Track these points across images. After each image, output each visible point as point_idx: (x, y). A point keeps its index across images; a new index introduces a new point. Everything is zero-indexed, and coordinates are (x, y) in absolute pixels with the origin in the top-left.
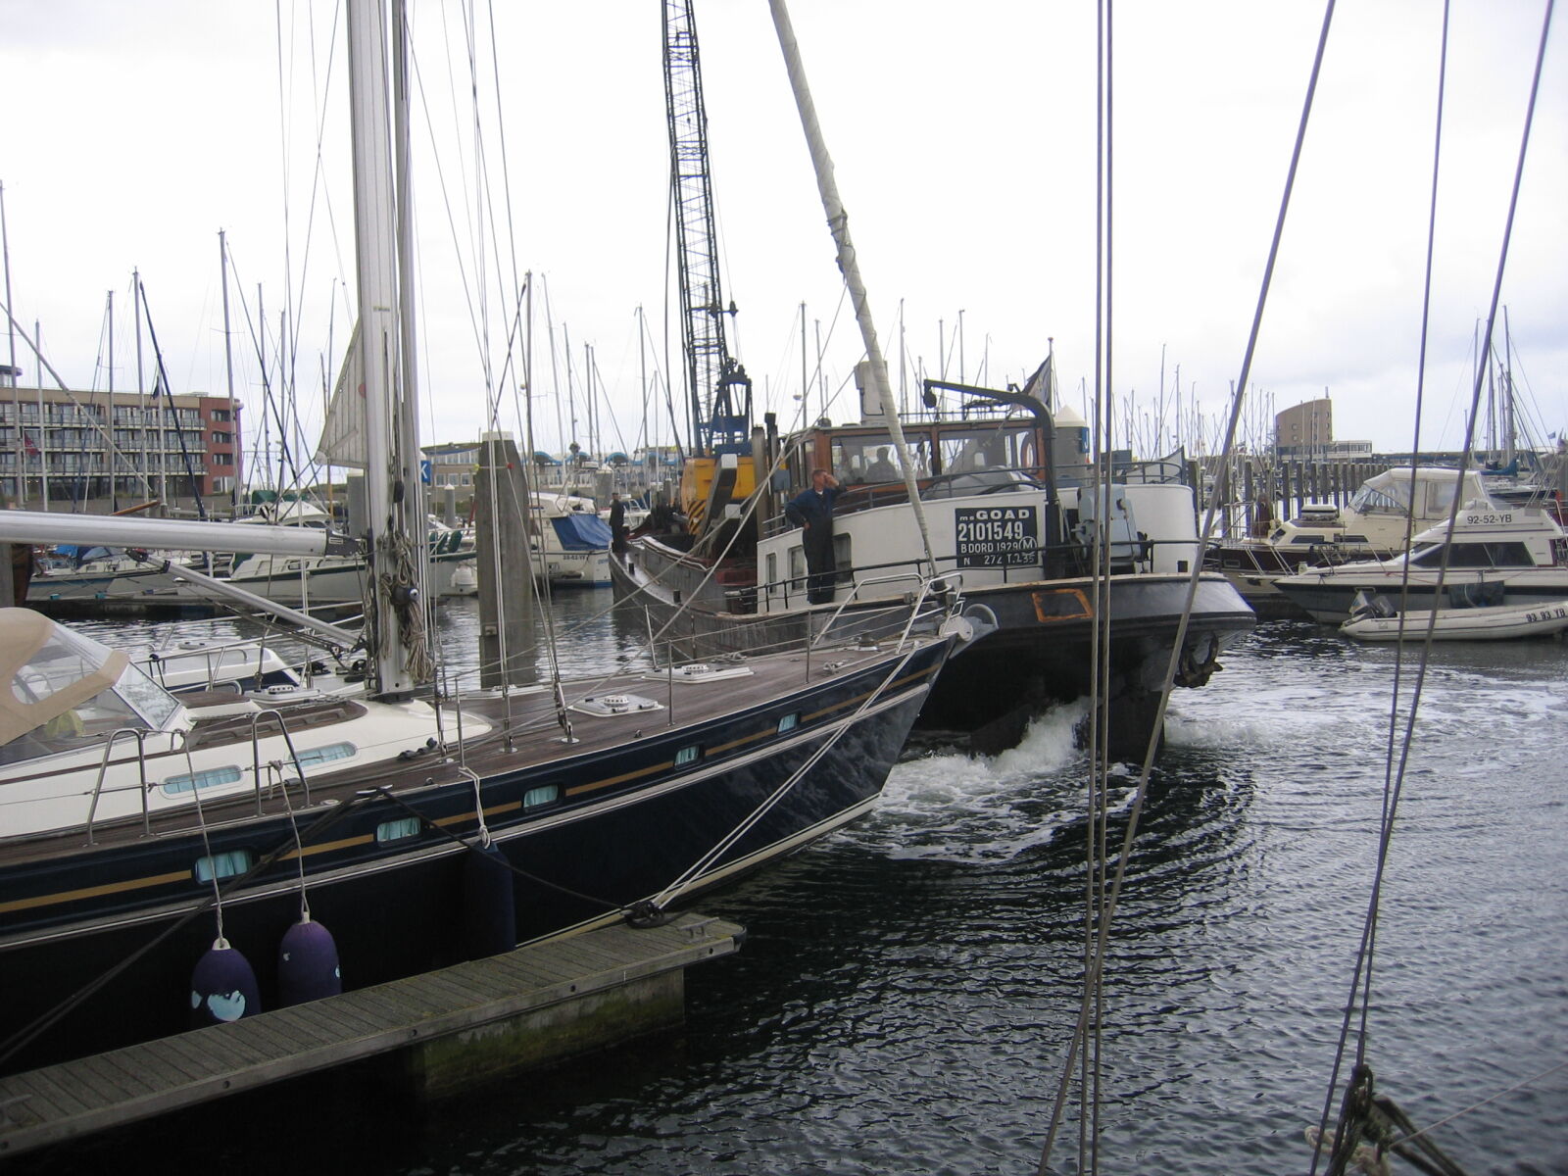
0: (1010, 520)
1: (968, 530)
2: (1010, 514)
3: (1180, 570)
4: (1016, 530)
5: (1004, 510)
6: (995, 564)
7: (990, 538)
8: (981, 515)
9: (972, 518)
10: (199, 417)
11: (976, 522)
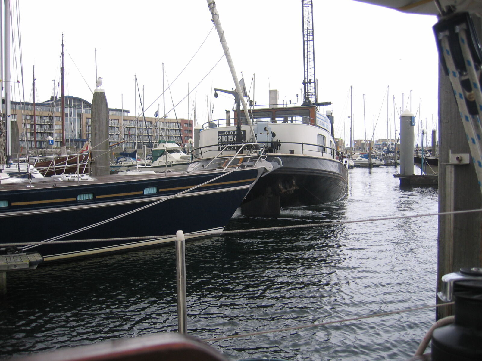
1: (222, 138)
2: (236, 133)
3: (291, 153)
7: (229, 141)
8: (226, 133)
9: (223, 134)
10: (181, 125)
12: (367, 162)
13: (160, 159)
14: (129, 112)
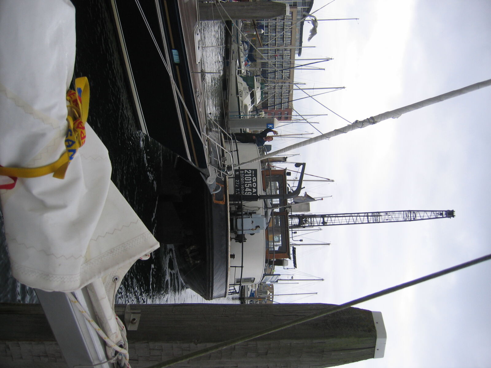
0: (252, 190)
1: (249, 174)
2: (254, 190)
4: (248, 193)
5: (256, 188)
6: (236, 184)
7: (246, 182)
8: (254, 179)
9: (253, 175)
10: (286, 108)
11: (252, 177)
12: (246, 296)
13: (244, 84)
14: (299, 56)
